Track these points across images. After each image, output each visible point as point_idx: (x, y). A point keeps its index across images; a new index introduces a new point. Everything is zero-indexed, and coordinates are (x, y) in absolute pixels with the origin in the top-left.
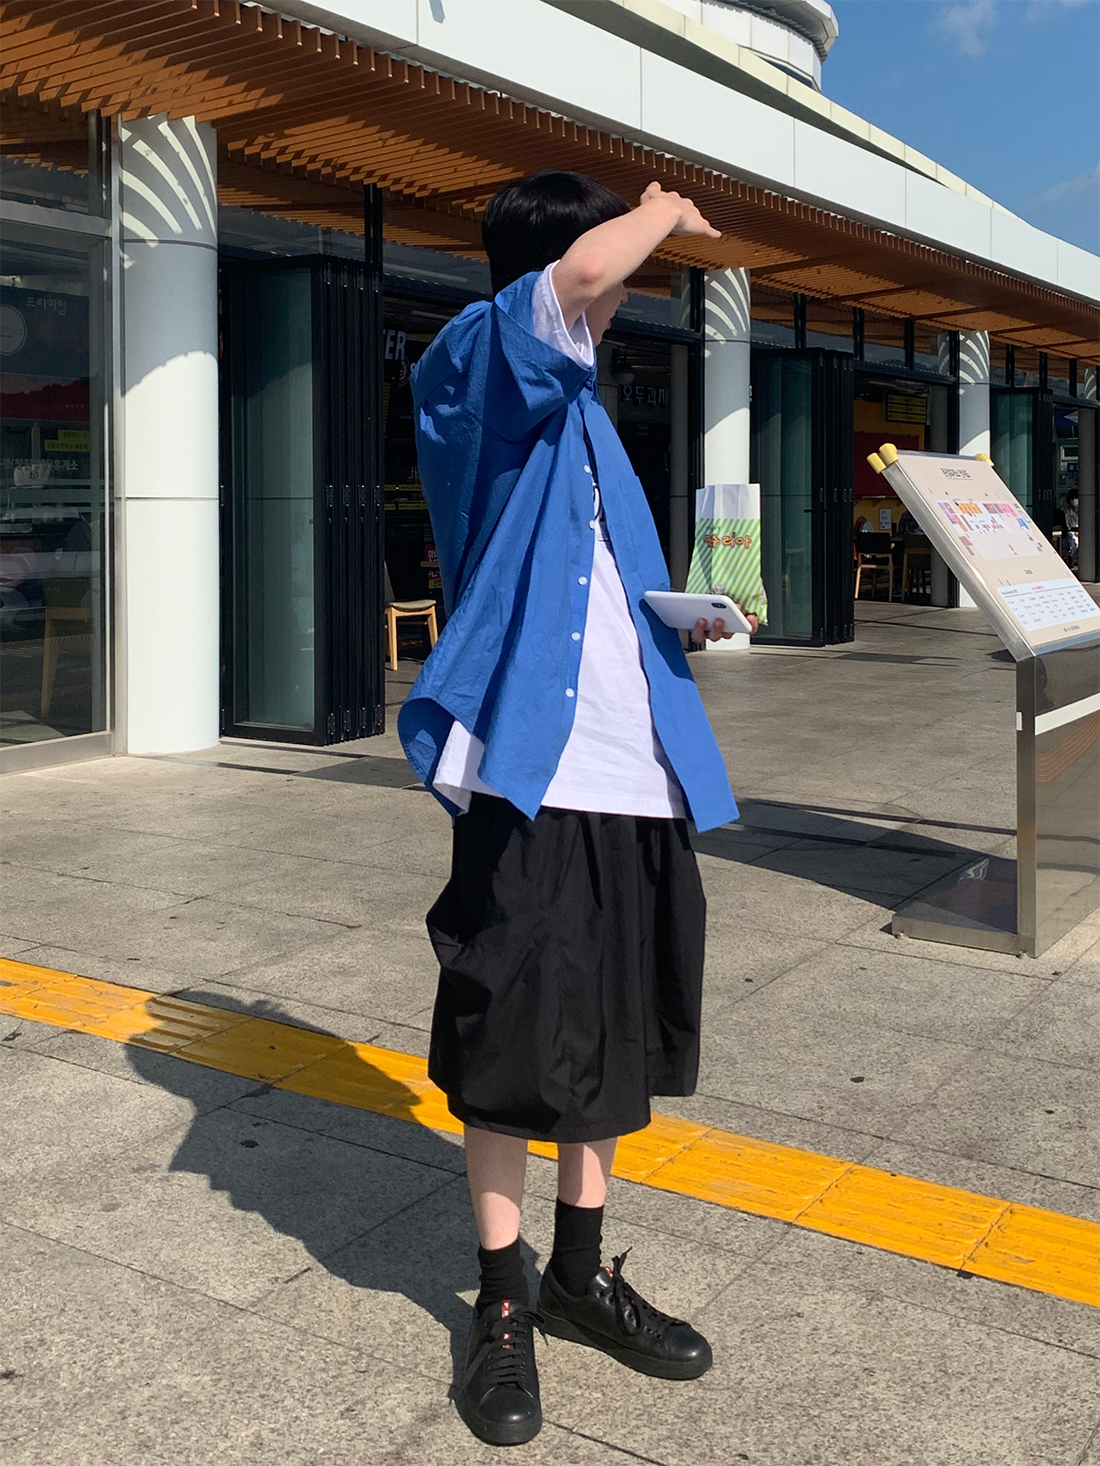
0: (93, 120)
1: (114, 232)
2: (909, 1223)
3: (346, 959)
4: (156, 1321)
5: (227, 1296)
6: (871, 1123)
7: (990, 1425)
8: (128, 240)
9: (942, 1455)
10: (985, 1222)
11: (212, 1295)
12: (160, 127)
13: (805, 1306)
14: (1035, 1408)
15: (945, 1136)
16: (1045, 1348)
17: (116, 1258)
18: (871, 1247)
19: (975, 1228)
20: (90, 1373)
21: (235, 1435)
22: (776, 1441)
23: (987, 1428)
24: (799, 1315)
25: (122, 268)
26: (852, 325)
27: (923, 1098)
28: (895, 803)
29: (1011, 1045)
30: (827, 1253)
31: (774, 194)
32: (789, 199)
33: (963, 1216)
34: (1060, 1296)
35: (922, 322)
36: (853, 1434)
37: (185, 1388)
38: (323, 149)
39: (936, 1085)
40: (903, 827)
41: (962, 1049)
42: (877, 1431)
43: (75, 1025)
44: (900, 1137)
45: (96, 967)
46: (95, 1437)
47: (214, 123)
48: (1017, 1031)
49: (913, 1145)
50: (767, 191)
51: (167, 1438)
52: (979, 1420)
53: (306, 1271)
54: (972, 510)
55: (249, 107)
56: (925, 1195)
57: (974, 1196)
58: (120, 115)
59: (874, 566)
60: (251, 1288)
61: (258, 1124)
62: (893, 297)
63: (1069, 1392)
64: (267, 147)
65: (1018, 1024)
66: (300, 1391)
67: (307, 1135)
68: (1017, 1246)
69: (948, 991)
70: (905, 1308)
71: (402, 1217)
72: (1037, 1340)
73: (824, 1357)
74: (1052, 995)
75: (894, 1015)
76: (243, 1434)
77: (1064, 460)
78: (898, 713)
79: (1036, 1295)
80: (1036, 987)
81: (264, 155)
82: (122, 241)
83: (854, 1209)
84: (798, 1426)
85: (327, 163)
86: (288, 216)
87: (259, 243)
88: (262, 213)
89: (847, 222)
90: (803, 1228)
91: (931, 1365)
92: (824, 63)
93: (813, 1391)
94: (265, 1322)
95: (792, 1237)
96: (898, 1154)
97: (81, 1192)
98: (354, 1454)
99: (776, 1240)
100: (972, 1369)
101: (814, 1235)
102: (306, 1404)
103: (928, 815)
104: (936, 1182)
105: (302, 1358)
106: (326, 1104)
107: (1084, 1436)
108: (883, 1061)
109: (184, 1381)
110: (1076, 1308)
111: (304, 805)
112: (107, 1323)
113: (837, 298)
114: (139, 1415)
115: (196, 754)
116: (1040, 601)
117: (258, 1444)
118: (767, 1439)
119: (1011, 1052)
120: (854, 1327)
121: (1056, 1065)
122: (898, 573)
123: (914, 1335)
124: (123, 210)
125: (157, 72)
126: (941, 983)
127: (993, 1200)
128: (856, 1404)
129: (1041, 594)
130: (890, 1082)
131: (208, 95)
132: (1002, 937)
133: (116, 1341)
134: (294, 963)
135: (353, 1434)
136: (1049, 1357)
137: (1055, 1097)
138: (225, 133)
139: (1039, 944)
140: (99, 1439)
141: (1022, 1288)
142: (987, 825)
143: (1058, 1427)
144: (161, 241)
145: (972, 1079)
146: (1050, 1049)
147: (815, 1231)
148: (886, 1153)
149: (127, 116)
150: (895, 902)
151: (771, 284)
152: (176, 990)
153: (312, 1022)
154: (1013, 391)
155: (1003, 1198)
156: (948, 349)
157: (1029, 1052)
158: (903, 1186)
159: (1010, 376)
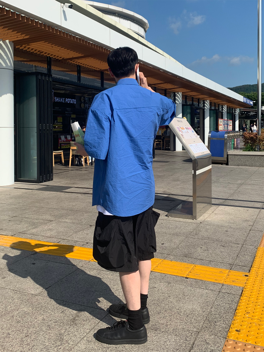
2: (175, 269)
3: (50, 227)
4: (18, 299)
5: (33, 293)
6: (166, 252)
7: (194, 304)
9: (185, 310)
10: (190, 268)
11: (29, 293)
13: (156, 286)
14: (202, 300)
15: (181, 253)
16: (203, 290)
17: (6, 287)
18: (168, 274)
19: (188, 269)
20: (4, 310)
21: (38, 318)
22: (152, 310)
23: (193, 304)
27: (176, 247)
28: (166, 191)
30: (159, 276)
32: (141, 63)
33: (186, 268)
34: (206, 280)
35: (168, 90)
36: (167, 308)
37: (26, 311)
39: (179, 244)
40: (168, 196)
41: (183, 237)
42: (172, 307)
44: (172, 254)
46: (7, 321)
47: (13, 42)
49: (175, 255)
51: (23, 320)
52: (191, 303)
53: (49, 287)
56: (178, 264)
57: (187, 264)
59: (158, 142)
60: (38, 291)
61: (35, 260)
62: (162, 84)
63: (208, 297)
64: (25, 47)
65: (194, 232)
67: (46, 261)
68: (197, 272)
69: (180, 227)
70: (176, 285)
71: (69, 275)
72: (202, 288)
73: (161, 294)
74: (200, 226)
75: (169, 232)
76: (40, 318)
77: (196, 120)
78: (165, 173)
79: (201, 280)
80: (197, 225)
81: (24, 49)
83: (164, 268)
84: (156, 307)
85: (39, 51)
87: (21, 69)
88: (22, 62)
89: (153, 68)
90: (154, 272)
91: (181, 294)
92: (146, 33)
93: (159, 301)
94: (42, 297)
95: (152, 274)
96: (172, 257)
98: (65, 320)
100: (189, 294)
101: (156, 273)
102: (53, 311)
103: (173, 193)
104: (180, 262)
105: (51, 303)
106: (49, 255)
107: (212, 304)
108: (168, 240)
109: (25, 309)
110: (209, 282)
111: (36, 196)
112: (7, 300)
114: (16, 316)
115: (9, 186)
117: (44, 320)
119: (193, 237)
120: (166, 289)
121: (202, 239)
122: (163, 144)
123: (178, 289)
126: (178, 225)
127: (191, 264)
128: (167, 302)
129: (197, 146)
130: (169, 244)
131: (12, 35)
132: (190, 216)
133: (9, 303)
135: (64, 316)
136: (204, 291)
137: (202, 245)
138: (15, 44)
139: (197, 217)
140: (8, 322)
141: (198, 279)
142: (185, 195)
143: (207, 303)
145: (186, 243)
146: (201, 236)
147: (156, 272)
148: (169, 257)
150: (168, 211)
152: (12, 235)
153: (44, 240)
154: (187, 105)
155: (193, 264)
156: (173, 96)
157: (197, 237)
158: (174, 263)
159: (186, 102)
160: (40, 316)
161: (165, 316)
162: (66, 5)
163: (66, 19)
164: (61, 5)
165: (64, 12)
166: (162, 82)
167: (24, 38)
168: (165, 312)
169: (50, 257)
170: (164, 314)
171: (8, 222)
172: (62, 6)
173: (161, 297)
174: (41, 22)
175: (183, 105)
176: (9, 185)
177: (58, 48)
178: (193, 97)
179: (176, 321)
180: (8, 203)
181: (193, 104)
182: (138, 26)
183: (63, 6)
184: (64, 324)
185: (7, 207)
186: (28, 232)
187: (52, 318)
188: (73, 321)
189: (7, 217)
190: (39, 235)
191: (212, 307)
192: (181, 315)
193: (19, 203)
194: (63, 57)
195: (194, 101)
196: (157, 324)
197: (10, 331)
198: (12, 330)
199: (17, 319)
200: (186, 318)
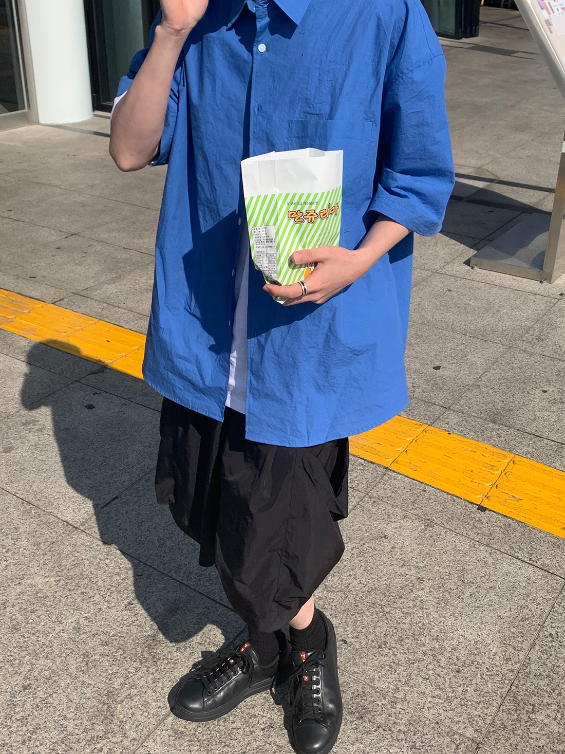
2: (454, 470)
6: (440, 397)
7: (484, 621)
9: (455, 642)
10: (498, 470)
11: (61, 517)
13: (390, 530)
14: (510, 609)
15: (482, 407)
16: (522, 564)
17: (8, 489)
18: (431, 486)
19: (492, 474)
21: (65, 621)
23: (482, 623)
24: (385, 537)
27: (473, 381)
28: (484, 168)
29: (528, 345)
30: (405, 491)
34: (534, 526)
36: (406, 626)
39: (482, 372)
40: (488, 186)
41: (500, 347)
42: (420, 625)
44: (457, 407)
45: (11, 282)
48: (533, 335)
52: (478, 618)
53: (114, 499)
56: (466, 448)
57: (494, 449)
60: (83, 512)
61: (96, 393)
63: (531, 597)
65: (534, 330)
66: (104, 589)
67: (123, 402)
69: (497, 306)
70: (446, 533)
72: (518, 558)
73: (396, 569)
74: (558, 310)
76: (70, 621)
79: (520, 524)
80: (548, 304)
83: (424, 459)
84: (377, 620)
90: (394, 472)
91: (456, 576)
94: (88, 538)
95: (387, 478)
96: (453, 419)
98: (130, 636)
99: (378, 480)
100: (479, 580)
101: (399, 477)
102: (106, 599)
104: (473, 439)
108: (453, 355)
115: (79, 124)
118: (359, 629)
119: (528, 350)
120: (415, 546)
121: (553, 359)
123: (449, 553)
127: (504, 453)
130: (455, 370)
134: (124, 282)
136: (523, 571)
137: (549, 381)
139: (555, 273)
141: (514, 519)
143: (521, 623)
145: (503, 368)
146: (551, 348)
147: (400, 474)
148: (447, 418)
152: (56, 300)
153: (132, 324)
155: (511, 451)
157: (538, 349)
158: (455, 442)
161: (394, 662)
168: (398, 647)
170: (394, 654)
171: (53, 254)
173: (396, 581)
179: (423, 688)
187: (99, 624)
189: (53, 236)
191: (534, 641)
192: (439, 666)
196: (368, 690)
200: (453, 680)
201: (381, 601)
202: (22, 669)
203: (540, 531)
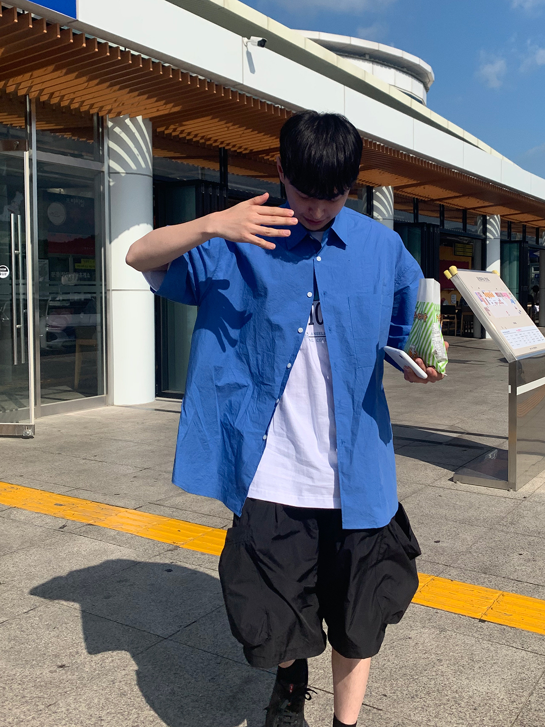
0: (95, 118)
1: (105, 169)
2: (459, 600)
5: (159, 633)
6: (442, 559)
7: (492, 681)
8: (112, 173)
9: (471, 693)
10: (491, 600)
11: (153, 633)
12: (126, 121)
13: (413, 634)
14: (511, 674)
15: (475, 564)
16: (516, 650)
17: (109, 618)
18: (442, 610)
19: (487, 602)
20: (98, 665)
21: (163, 690)
22: (399, 689)
24: (409, 638)
25: (109, 186)
26: (439, 212)
27: (465, 549)
28: (456, 425)
29: (504, 527)
30: (422, 613)
31: (404, 153)
32: (411, 155)
33: (482, 597)
34: (523, 629)
35: (470, 211)
36: (432, 686)
38: (200, 132)
39: (472, 544)
40: (459, 436)
41: (483, 529)
42: (442, 684)
43: (91, 522)
44: (456, 565)
45: (100, 498)
46: (101, 691)
47: (151, 119)
48: (507, 521)
49: (461, 568)
50: (401, 151)
51: (133, 691)
52: (487, 680)
53: (194, 622)
54: (490, 295)
55: (166, 112)
56: (466, 589)
57: (487, 589)
58: (107, 116)
59: (448, 320)
60: (170, 629)
61: (173, 562)
62: (457, 199)
63: (526, 668)
64: (175, 130)
65: (508, 519)
66: (191, 671)
68: (506, 609)
69: (477, 505)
70: (456, 635)
72: (513, 647)
73: (421, 655)
74: (523, 506)
75: (454, 515)
76: (166, 689)
77: (533, 272)
78: (458, 385)
79: (513, 629)
80: (516, 503)
81: (174, 134)
82: (109, 173)
83: (435, 595)
84: (409, 683)
85: (202, 137)
86: (185, 162)
87: (172, 174)
88: (173, 160)
89: (437, 165)
91: (467, 657)
92: (428, 93)
93: (415, 669)
94: (176, 643)
96: (454, 572)
97: (94, 590)
98: (215, 697)
100: (484, 659)
101: (417, 606)
102: (194, 677)
103: (470, 430)
104: (470, 583)
105: (192, 658)
106: (203, 554)
107: (532, 685)
108: (448, 534)
110: (530, 634)
113: (432, 200)
114: (121, 682)
115: (145, 405)
116: (519, 336)
117: (173, 693)
118: (395, 689)
119: (504, 530)
120: (434, 643)
121: (524, 535)
122: (459, 323)
123: (460, 646)
124: (109, 159)
125: (125, 96)
126: (475, 501)
127: (495, 591)
128: (434, 674)
129: (520, 333)
130: (451, 542)
131: (148, 107)
132: (502, 482)
135: (214, 689)
136: (518, 654)
137: (523, 548)
138: (155, 123)
139: (518, 485)
140: (103, 692)
141: (507, 626)
143: (521, 682)
144: (127, 173)
145: (486, 541)
146: (522, 529)
147: (417, 604)
148: (449, 572)
149: (111, 116)
150: (455, 468)
151: (403, 194)
152: (136, 507)
153: (197, 520)
154: (511, 242)
155: (500, 590)
156: (482, 223)
157: (512, 530)
158: (457, 585)
159: (509, 235)
160: (167, 684)
161: (425, 706)
162: (253, 41)
163: (253, 70)
164: (243, 41)
165: (249, 55)
166: (457, 194)
167: (171, 111)
168: (427, 697)
169: (203, 557)
170: (424, 701)
171: (132, 480)
172: (245, 44)
173: (420, 662)
174: (202, 78)
175: (503, 243)
176: (146, 403)
177: (238, 130)
178: (525, 225)
179: (449, 719)
180: (138, 439)
181: (524, 240)
182: (411, 78)
183: (247, 44)
184: (212, 707)
185: (134, 448)
186: (167, 503)
187: (189, 690)
188: (231, 702)
189: (131, 470)
190: (187, 509)
191: (532, 691)
192: (460, 707)
193: (158, 441)
194: (251, 148)
195: (528, 232)
196: (406, 721)
197: (105, 712)
198: (108, 711)
199: (121, 688)
200: (472, 714)
201: (411, 673)
202: (131, 717)
203: (528, 632)
